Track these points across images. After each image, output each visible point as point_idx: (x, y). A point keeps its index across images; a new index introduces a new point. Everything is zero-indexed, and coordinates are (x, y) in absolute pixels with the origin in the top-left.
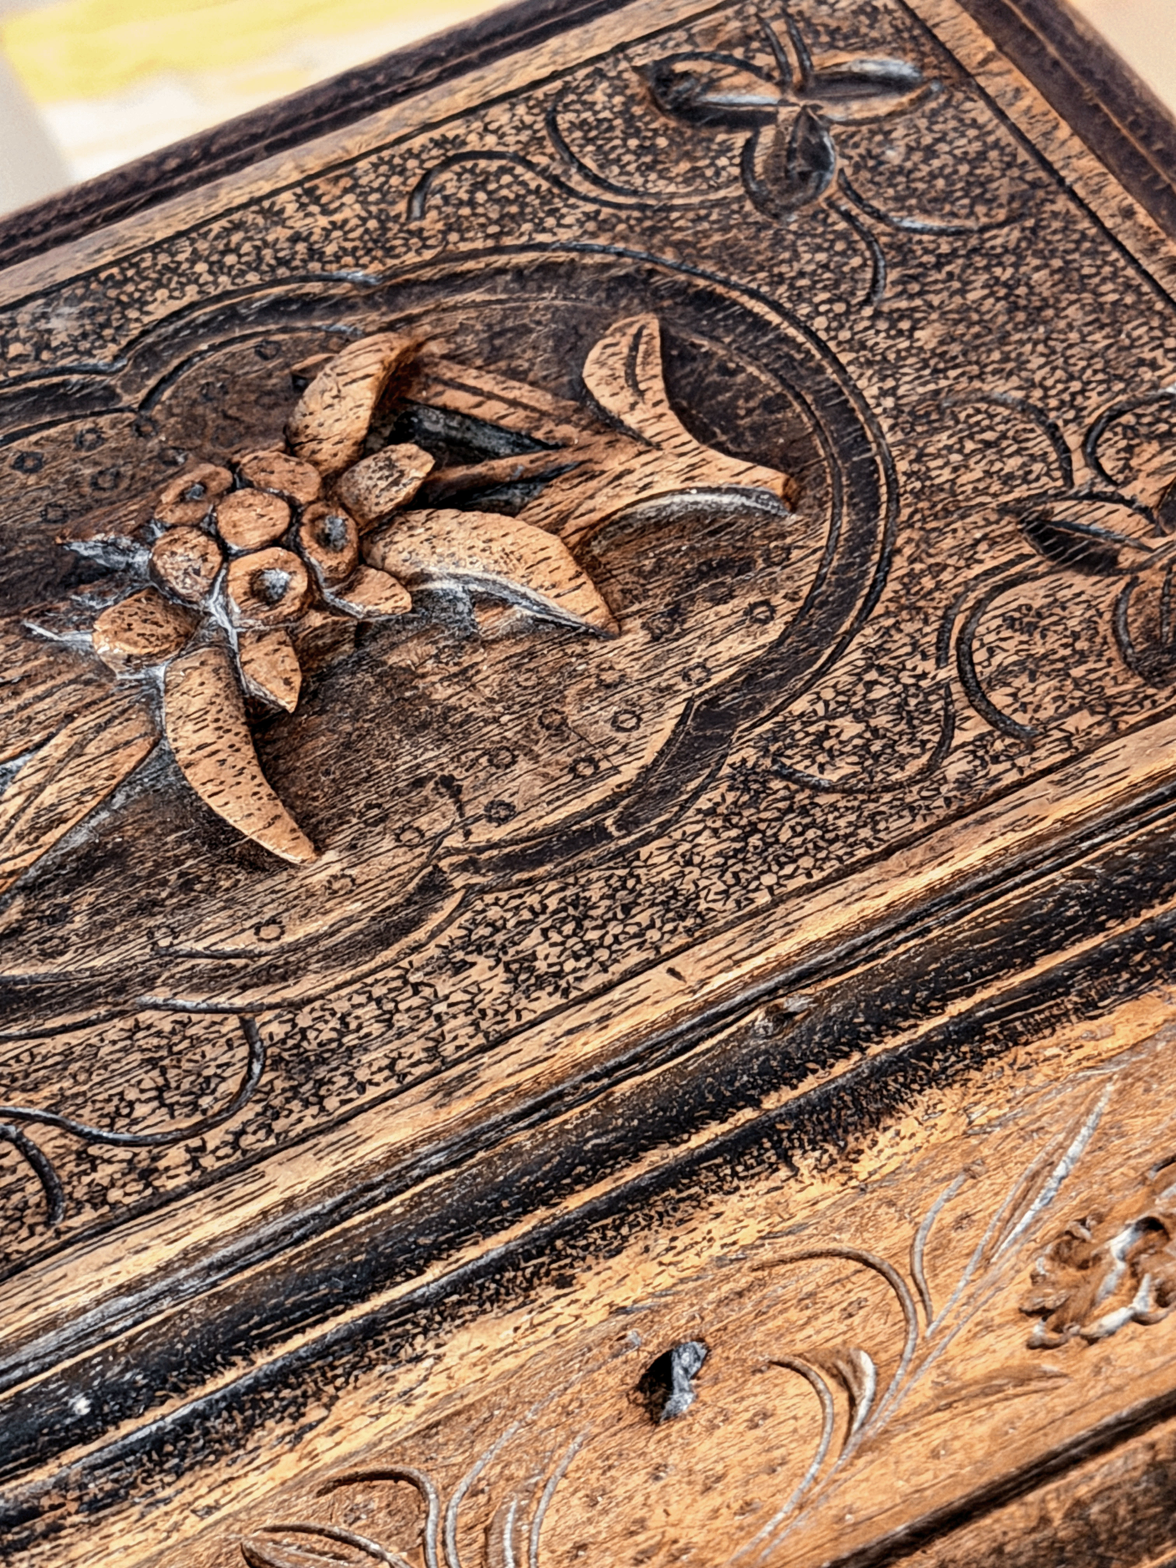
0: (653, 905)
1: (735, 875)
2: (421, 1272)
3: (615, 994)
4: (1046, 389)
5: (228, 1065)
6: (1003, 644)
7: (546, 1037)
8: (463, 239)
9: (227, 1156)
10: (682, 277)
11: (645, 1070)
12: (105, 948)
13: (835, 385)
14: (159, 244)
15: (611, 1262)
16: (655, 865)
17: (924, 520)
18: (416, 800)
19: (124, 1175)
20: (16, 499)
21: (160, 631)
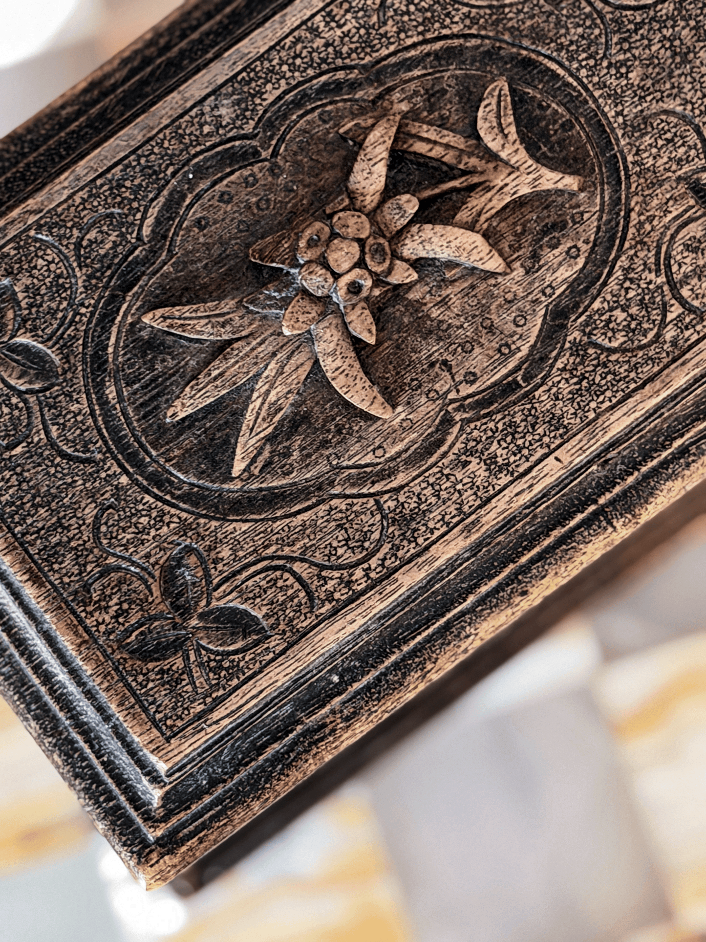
0: (544, 423)
1: (578, 403)
2: (465, 600)
3: (533, 473)
4: (693, 104)
5: (373, 525)
6: (685, 261)
7: (507, 499)
8: (407, 37)
9: (381, 572)
10: (515, 50)
11: (549, 499)
12: (310, 468)
13: (594, 110)
14: (262, 55)
15: (543, 581)
16: (542, 401)
17: (643, 190)
18: (432, 374)
19: (339, 585)
20: (223, 220)
21: (310, 316)
